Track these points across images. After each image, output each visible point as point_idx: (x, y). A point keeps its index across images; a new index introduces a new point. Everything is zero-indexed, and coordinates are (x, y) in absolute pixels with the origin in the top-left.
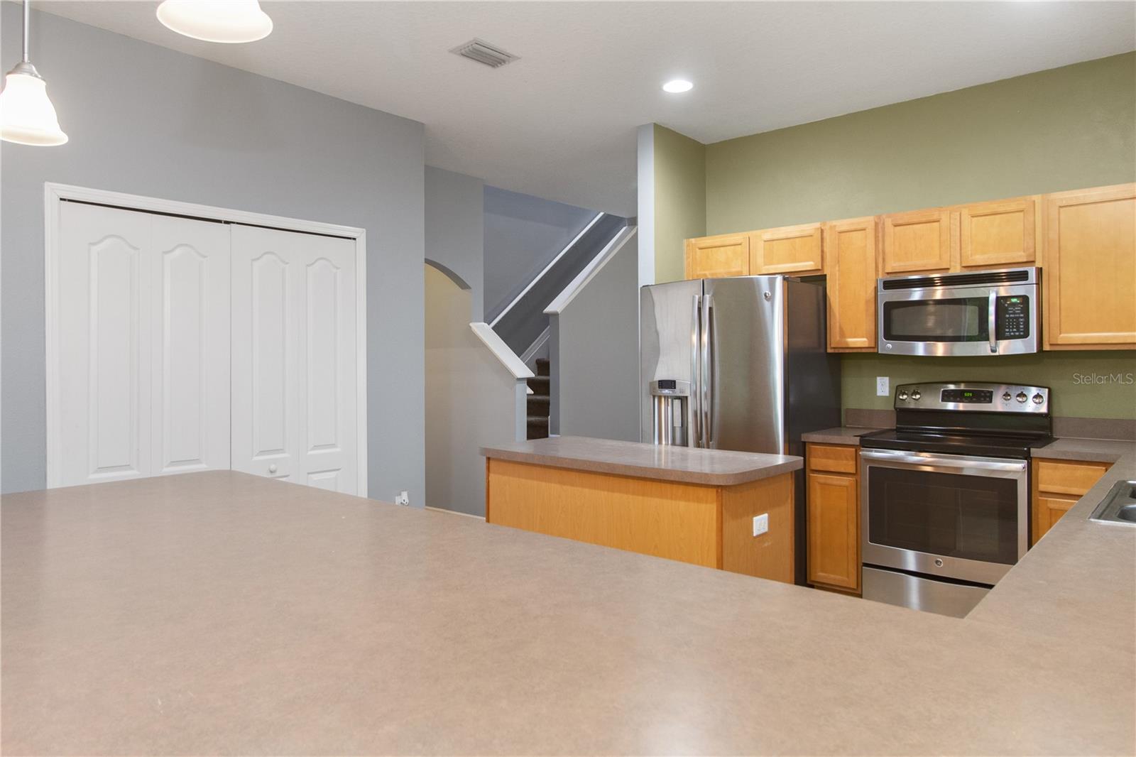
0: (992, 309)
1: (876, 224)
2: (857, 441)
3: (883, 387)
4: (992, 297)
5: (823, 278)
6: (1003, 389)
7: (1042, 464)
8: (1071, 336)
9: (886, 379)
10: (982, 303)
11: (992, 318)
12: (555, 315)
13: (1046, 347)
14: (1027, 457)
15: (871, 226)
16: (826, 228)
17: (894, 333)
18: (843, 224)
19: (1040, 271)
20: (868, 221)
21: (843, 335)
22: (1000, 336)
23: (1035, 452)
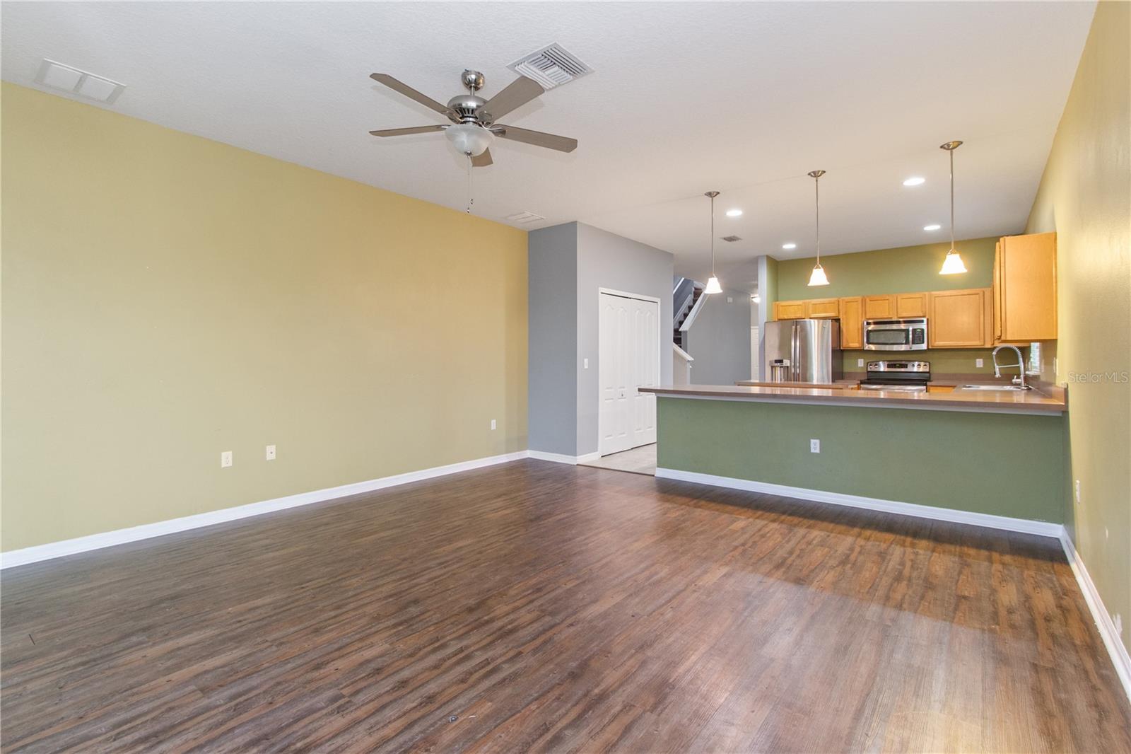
0: (911, 333)
1: (862, 300)
2: (859, 382)
3: (861, 363)
4: (911, 329)
5: (839, 319)
6: (912, 363)
7: (931, 388)
8: (940, 343)
9: (862, 360)
10: (907, 331)
11: (911, 336)
12: (686, 332)
13: (930, 347)
14: (926, 385)
15: (860, 299)
16: (840, 300)
17: (871, 341)
18: (847, 299)
19: (928, 319)
20: (860, 298)
21: (847, 341)
22: (913, 343)
23: (928, 383)
